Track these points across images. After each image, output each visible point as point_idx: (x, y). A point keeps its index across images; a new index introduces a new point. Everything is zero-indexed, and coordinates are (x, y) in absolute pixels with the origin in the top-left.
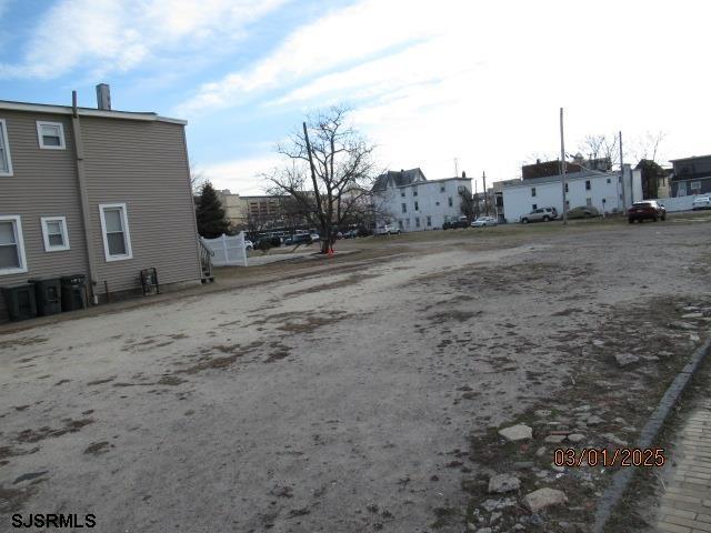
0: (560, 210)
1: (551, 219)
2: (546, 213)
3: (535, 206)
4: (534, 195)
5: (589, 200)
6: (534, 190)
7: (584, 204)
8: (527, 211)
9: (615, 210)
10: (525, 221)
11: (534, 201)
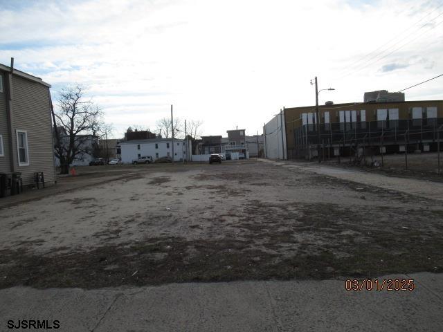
0: (154, 158)
1: (149, 162)
2: (147, 159)
3: (139, 155)
4: (139, 149)
5: (168, 153)
6: (139, 146)
7: (166, 155)
8: (136, 158)
9: (181, 159)
10: (135, 163)
11: (139, 152)
